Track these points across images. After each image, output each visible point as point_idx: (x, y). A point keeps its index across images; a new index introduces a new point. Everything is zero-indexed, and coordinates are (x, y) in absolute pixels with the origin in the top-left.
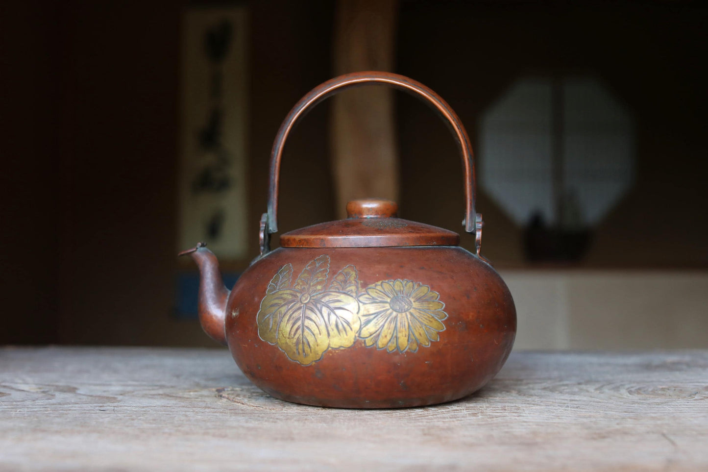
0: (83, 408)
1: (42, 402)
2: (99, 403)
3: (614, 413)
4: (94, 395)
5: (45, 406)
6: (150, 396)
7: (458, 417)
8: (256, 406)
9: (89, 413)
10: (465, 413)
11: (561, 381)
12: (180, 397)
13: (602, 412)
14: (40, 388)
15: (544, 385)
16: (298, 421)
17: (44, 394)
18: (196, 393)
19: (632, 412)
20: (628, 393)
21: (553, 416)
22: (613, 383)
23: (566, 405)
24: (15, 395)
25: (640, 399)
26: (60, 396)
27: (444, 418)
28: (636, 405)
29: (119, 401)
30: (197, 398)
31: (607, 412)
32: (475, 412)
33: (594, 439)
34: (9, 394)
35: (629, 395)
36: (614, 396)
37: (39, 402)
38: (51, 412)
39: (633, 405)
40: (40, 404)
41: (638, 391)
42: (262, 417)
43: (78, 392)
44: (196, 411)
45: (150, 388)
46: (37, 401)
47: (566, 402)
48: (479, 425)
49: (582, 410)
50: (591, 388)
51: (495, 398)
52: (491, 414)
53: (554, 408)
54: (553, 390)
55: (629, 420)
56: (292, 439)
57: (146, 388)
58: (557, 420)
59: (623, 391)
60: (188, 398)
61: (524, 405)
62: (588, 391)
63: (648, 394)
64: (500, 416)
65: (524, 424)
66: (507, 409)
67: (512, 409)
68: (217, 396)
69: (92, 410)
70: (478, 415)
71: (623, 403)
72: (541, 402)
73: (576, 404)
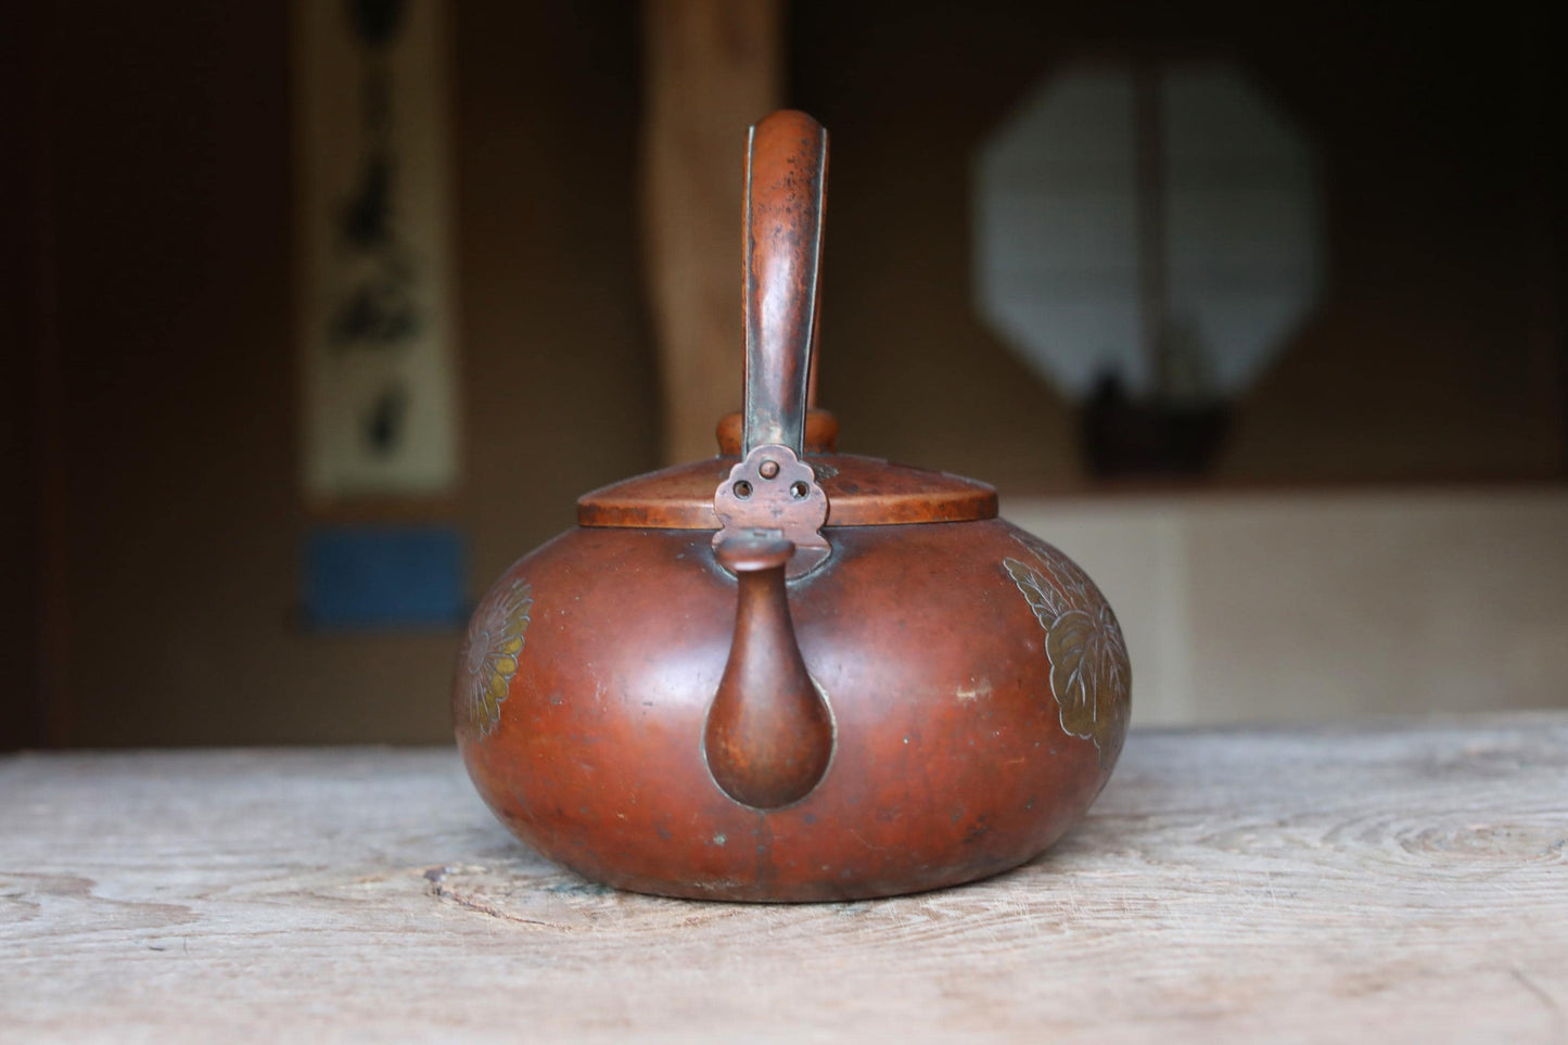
0: (111, 944)
1: (11, 929)
2: (148, 927)
3: (1382, 909)
4: (135, 901)
5: (16, 942)
6: (269, 899)
7: (1017, 937)
8: (527, 921)
9: (125, 959)
10: (1031, 922)
11: (1235, 817)
12: (342, 900)
13: (1352, 907)
15: (1200, 829)
16: (633, 962)
17: (13, 905)
18: (378, 885)
19: (1424, 906)
20: (1401, 848)
21: (1241, 924)
22: (1359, 820)
23: (1264, 889)
25: (1433, 866)
26: (53, 908)
27: (983, 940)
28: (1429, 884)
29: (196, 918)
30: (383, 901)
31: (1367, 908)
32: (1052, 919)
33: (1354, 993)
35: (1406, 854)
36: (1371, 858)
38: (33, 959)
39: (1423, 885)
41: (1425, 840)
42: (546, 955)
43: (96, 892)
44: (385, 941)
45: (268, 873)
47: (1261, 879)
48: (1070, 959)
49: (1304, 903)
50: (1313, 836)
51: (1093, 874)
52: (1093, 923)
53: (1239, 899)
54: (1222, 843)
55: (1423, 929)
56: (627, 1023)
57: (256, 873)
58: (1252, 939)
59: (1389, 843)
60: (360, 902)
61: (1165, 893)
62: (1306, 846)
63: (1449, 849)
64: (1115, 930)
65: (1178, 951)
66: (1126, 906)
67: (1139, 907)
68: (430, 893)
69: (131, 949)
70: (1061, 927)
71: (1396, 879)
72: (1204, 882)
73: (1287, 887)
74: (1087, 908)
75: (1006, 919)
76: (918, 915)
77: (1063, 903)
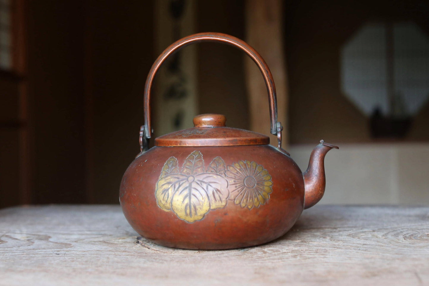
0: (46, 252)
1: (23, 248)
2: (58, 248)
3: (389, 255)
4: (59, 242)
5: (23, 251)
6: (93, 243)
7: (284, 259)
8: (156, 250)
9: (48, 256)
10: (290, 255)
12: (111, 244)
13: (381, 254)
14: (27, 237)
15: (351, 232)
16: (178, 262)
17: (28, 242)
18: (123, 240)
19: (401, 254)
20: (403, 238)
21: (347, 257)
22: (395, 231)
23: (359, 248)
24: (10, 242)
25: (410, 244)
26: (37, 242)
28: (406, 248)
29: (71, 247)
30: (122, 244)
31: (384, 254)
32: (296, 254)
33: (367, 277)
34: (7, 242)
35: (404, 240)
36: (393, 241)
37: (22, 248)
38: (25, 256)
39: (404, 248)
40: (21, 249)
41: (411, 237)
42: (156, 259)
43: (50, 240)
44: (117, 254)
45: (96, 236)
46: (21, 247)
47: (359, 245)
48: (294, 265)
49: (367, 252)
50: (380, 235)
52: (306, 256)
53: (351, 251)
54: (353, 236)
55: (397, 260)
56: (167, 277)
57: (94, 236)
58: (348, 261)
59: (401, 237)
60: (116, 244)
61: (331, 249)
62: (377, 237)
63: (417, 239)
64: (311, 258)
65: (325, 264)
66: (318, 252)
67: (322, 252)
68: (135, 242)
69: (51, 254)
70: (297, 257)
71: (397, 246)
72: (343, 246)
73: (366, 248)
74: (308, 251)
75: (283, 254)
76: (260, 252)
77: (302, 250)
